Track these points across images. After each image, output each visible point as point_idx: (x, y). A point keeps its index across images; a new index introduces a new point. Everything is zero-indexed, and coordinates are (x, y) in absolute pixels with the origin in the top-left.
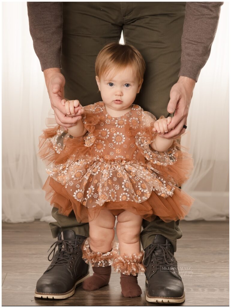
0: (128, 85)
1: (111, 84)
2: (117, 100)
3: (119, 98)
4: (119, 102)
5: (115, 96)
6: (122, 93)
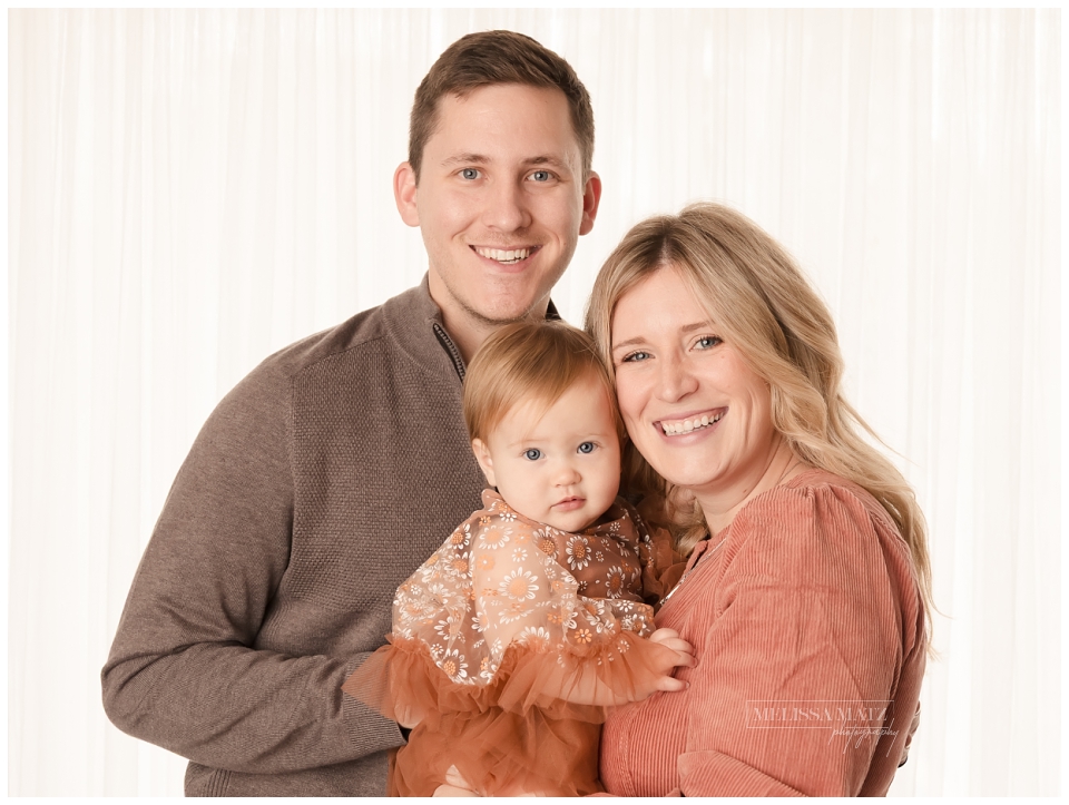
0: (588, 447)
1: (534, 454)
2: (565, 502)
3: (572, 492)
4: (573, 504)
5: (557, 489)
6: (575, 473)
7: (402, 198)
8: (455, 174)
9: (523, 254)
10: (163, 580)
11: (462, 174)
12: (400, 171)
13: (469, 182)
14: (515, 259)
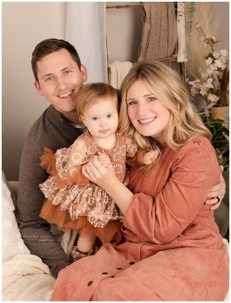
7: (38, 89)
8: (46, 80)
9: (70, 93)
10: (24, 198)
11: (48, 79)
12: (35, 83)
13: (50, 81)
14: (69, 95)
